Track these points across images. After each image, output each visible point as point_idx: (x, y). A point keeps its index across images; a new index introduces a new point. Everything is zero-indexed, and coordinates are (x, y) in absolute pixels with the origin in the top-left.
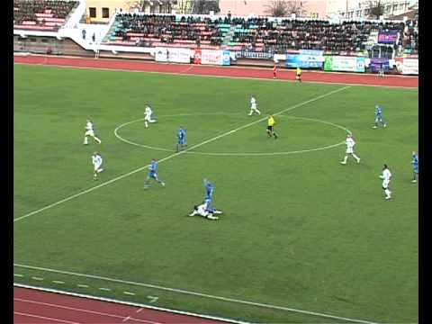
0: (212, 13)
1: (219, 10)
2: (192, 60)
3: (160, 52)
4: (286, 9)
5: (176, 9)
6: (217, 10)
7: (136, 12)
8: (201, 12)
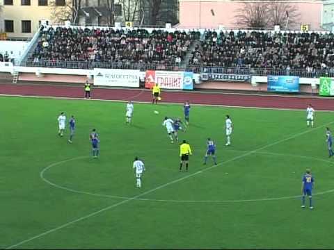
0: (168, 25)
1: (178, 22)
2: (142, 84)
3: (100, 75)
4: (266, 20)
5: (120, 21)
6: (175, 22)
7: (67, 25)
8: (153, 24)
